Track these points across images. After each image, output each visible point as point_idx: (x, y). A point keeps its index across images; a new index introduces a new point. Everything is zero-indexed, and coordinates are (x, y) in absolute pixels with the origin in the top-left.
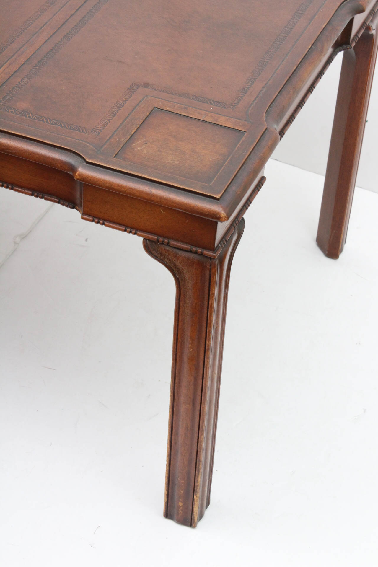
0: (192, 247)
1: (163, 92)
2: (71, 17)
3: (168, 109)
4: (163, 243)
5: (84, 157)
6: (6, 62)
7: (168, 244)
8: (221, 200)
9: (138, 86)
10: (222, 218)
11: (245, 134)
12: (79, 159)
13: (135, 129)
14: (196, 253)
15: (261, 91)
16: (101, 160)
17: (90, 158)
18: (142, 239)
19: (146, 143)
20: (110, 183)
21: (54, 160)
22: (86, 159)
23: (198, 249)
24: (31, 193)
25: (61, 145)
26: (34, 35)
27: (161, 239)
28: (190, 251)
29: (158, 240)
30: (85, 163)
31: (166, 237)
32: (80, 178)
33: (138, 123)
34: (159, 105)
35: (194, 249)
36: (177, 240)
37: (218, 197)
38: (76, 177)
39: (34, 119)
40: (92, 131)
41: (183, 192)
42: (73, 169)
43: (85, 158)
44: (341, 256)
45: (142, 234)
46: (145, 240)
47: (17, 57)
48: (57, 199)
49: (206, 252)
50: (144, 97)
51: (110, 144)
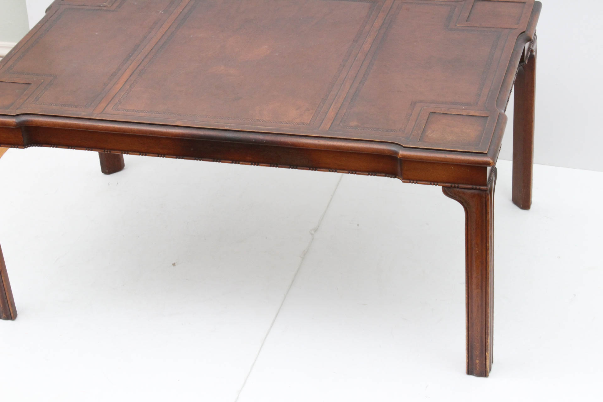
0: (473, 186)
1: (431, 103)
2: (358, 72)
3: (438, 112)
4: (455, 187)
5: (401, 144)
6: (332, 103)
7: (458, 187)
8: (488, 154)
9: (416, 103)
10: (491, 163)
11: (488, 118)
13: (424, 126)
14: (476, 189)
15: (488, 94)
16: (412, 145)
17: (406, 145)
18: (441, 187)
19: (433, 132)
20: (420, 156)
21: (384, 150)
22: (403, 146)
23: (476, 186)
24: (368, 174)
26: (342, 85)
27: (453, 185)
28: (472, 189)
29: (451, 186)
30: (403, 148)
31: (456, 183)
32: (401, 157)
33: (424, 122)
34: (433, 111)
35: (475, 187)
36: (463, 184)
37: (486, 152)
38: (399, 156)
39: (364, 130)
40: (400, 131)
41: (465, 153)
42: (397, 153)
44: (532, 207)
45: (441, 184)
46: (443, 188)
47: (338, 99)
48: (384, 174)
49: (482, 187)
50: (422, 108)
51: (413, 135)
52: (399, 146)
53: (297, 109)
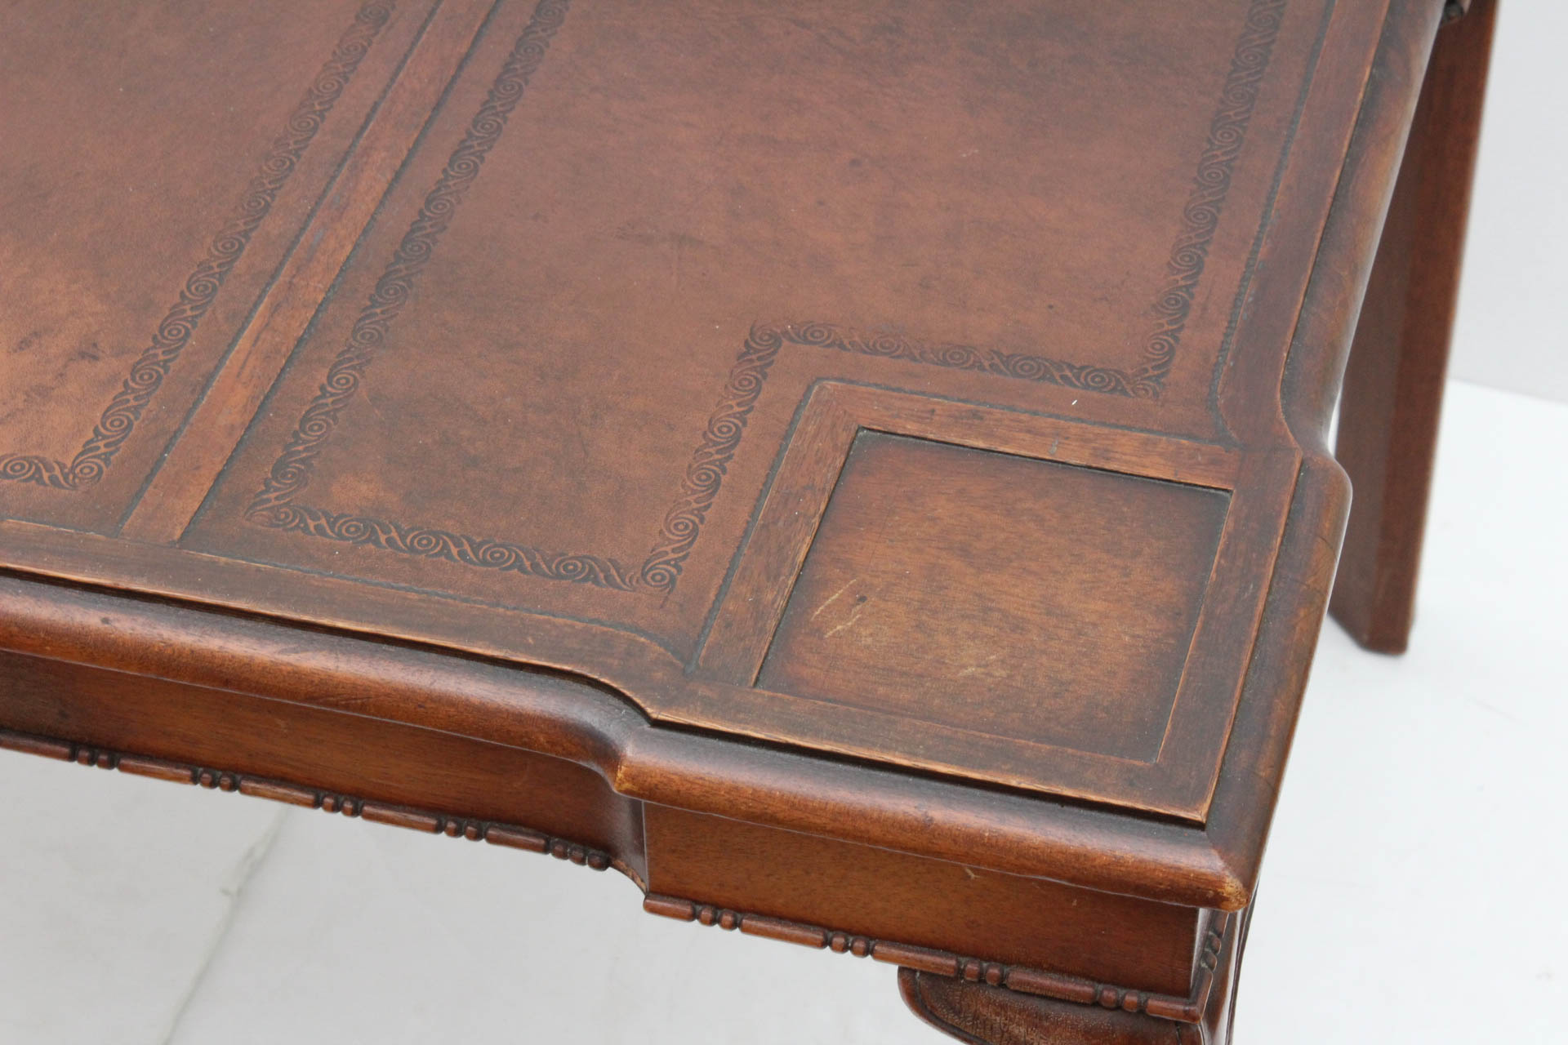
0: (1100, 987)
1: (874, 351)
2: (460, 67)
3: (912, 428)
4: (980, 980)
5: (638, 700)
6: (256, 305)
7: (1002, 984)
8: (1209, 827)
9: (776, 340)
10: (1227, 899)
11: (1226, 501)
12: (621, 710)
13: (808, 540)
14: (1118, 1007)
15: (1238, 296)
16: (708, 707)
17: (667, 704)
18: (893, 969)
19: (863, 599)
20: (756, 795)
21: (520, 718)
22: (649, 710)
23: (1122, 992)
24: (433, 822)
25: (539, 656)
26: (340, 166)
27: (972, 967)
28: (1095, 1003)
29: (960, 972)
30: (646, 727)
31: (991, 959)
32: (635, 789)
33: (812, 510)
34: (873, 414)
35: (1110, 994)
36: (1038, 966)
37: (1199, 816)
38: (618, 782)
39: (412, 549)
40: (644, 575)
42: (608, 754)
43: (643, 705)
45: (895, 952)
46: (906, 973)
47: (294, 276)
48: (535, 836)
49: (1156, 1003)
50: (809, 389)
51: (728, 626)
52: (626, 710)
53: (23, 345)
